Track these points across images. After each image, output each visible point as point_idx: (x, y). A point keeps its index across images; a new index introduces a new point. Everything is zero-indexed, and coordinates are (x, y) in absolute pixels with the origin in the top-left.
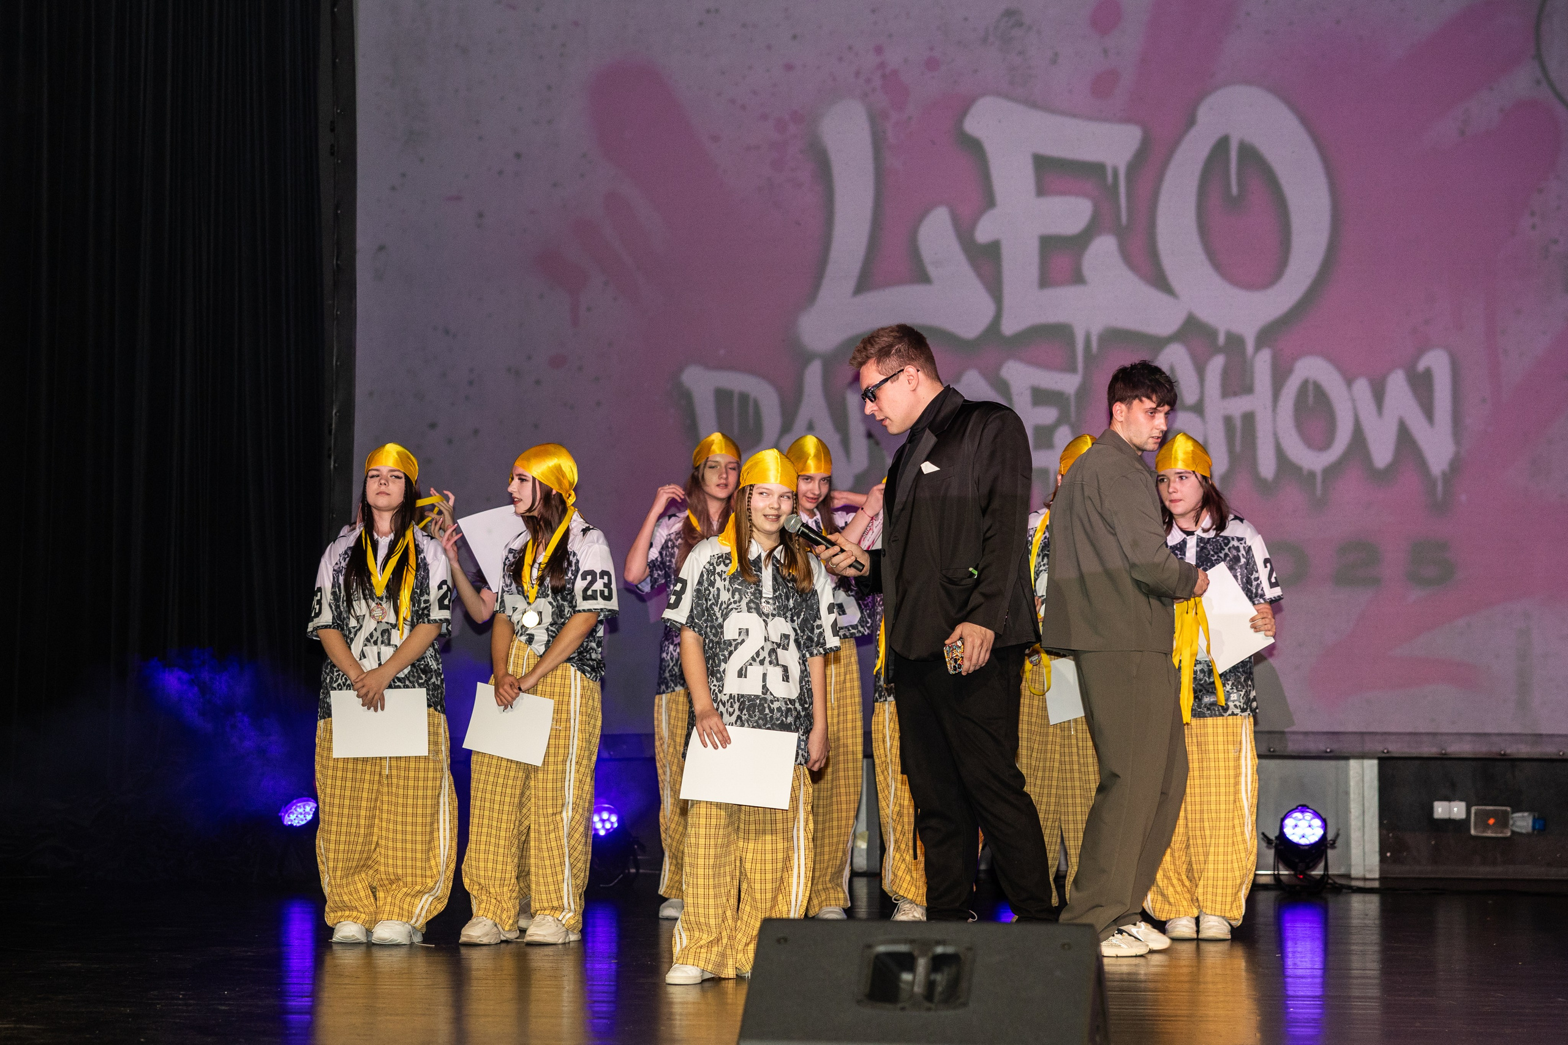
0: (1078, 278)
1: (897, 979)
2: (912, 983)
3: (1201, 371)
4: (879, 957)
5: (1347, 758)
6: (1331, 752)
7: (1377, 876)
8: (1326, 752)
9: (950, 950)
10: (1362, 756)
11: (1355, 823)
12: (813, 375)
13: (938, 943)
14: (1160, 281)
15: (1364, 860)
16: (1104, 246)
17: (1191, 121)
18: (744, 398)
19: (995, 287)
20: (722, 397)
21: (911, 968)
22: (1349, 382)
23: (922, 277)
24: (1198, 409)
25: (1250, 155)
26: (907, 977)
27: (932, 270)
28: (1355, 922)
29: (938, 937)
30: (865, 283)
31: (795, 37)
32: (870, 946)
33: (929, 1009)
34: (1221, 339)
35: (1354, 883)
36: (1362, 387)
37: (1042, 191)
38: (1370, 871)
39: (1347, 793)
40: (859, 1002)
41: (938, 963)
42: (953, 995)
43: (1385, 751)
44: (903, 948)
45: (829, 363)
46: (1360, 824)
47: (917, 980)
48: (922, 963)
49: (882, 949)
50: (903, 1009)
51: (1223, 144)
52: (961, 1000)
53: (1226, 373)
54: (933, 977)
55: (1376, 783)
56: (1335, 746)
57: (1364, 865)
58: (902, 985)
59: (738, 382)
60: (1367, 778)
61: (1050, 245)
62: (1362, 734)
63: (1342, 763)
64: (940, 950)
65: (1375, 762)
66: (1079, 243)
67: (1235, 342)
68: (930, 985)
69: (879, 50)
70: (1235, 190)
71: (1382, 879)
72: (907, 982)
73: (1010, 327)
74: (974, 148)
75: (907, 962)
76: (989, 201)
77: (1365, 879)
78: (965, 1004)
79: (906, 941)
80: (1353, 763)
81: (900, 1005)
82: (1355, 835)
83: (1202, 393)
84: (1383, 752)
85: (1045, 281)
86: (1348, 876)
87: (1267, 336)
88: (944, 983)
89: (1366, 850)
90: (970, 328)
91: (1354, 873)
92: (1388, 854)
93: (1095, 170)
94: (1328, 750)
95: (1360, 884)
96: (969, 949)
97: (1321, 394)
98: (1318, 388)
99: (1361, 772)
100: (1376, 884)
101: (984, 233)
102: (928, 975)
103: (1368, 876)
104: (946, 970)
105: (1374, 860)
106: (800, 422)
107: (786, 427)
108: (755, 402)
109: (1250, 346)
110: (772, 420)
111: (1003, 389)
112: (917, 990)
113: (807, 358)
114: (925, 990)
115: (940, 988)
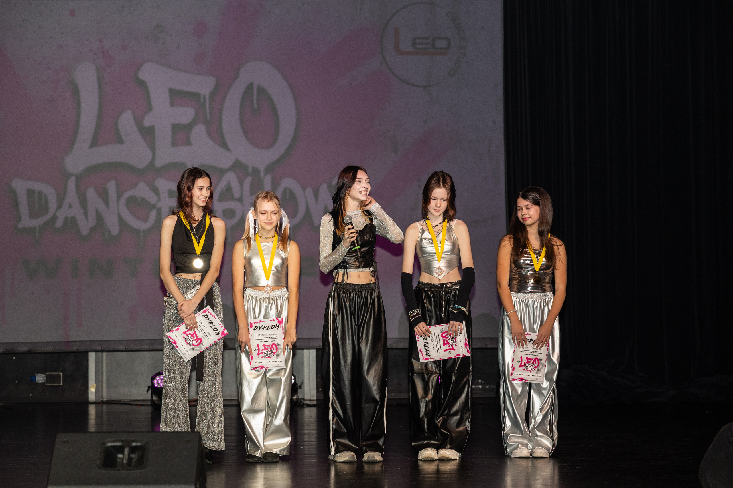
0: (188, 143)
1: (116, 457)
2: (123, 459)
3: (241, 183)
4: (108, 448)
5: (303, 349)
7: (315, 398)
9: (139, 444)
10: (309, 348)
11: (306, 376)
12: (71, 183)
13: (134, 441)
14: (224, 145)
15: (310, 392)
16: (200, 129)
17: (237, 76)
18: (40, 193)
19: (152, 146)
20: (30, 193)
21: (122, 452)
22: (304, 189)
23: (120, 141)
24: (240, 200)
25: (261, 91)
26: (120, 456)
27: (124, 137)
28: (306, 420)
29: (134, 439)
30: (94, 143)
31: (63, 33)
32: (104, 443)
33: (130, 470)
34: (250, 170)
35: (306, 402)
36: (309, 191)
37: (173, 104)
38: (313, 396)
39: (303, 363)
40: (99, 468)
41: (133, 450)
42: (141, 463)
43: (319, 346)
44: (119, 444)
45: (79, 178)
46: (308, 377)
47: (125, 457)
48: (127, 450)
49: (109, 444)
50: (118, 470)
51: (250, 86)
52: (144, 466)
53: (252, 184)
54: (131, 456)
55: (315, 359)
57: (310, 394)
58: (118, 460)
59: (37, 186)
60: (311, 357)
61: (176, 128)
62: (309, 339)
63: (301, 351)
64: (134, 444)
65: (315, 351)
66: (189, 127)
67: (256, 171)
68: (130, 459)
69: (101, 41)
70: (255, 106)
71: (317, 400)
72: (120, 458)
73: (159, 163)
74: (143, 84)
75: (120, 450)
76: (150, 108)
77: (310, 400)
78: (145, 468)
79: (119, 441)
80: (306, 351)
81: (117, 468)
82: (306, 382)
83: (242, 193)
84: (318, 346)
85: (174, 144)
86: (303, 399)
87: (270, 169)
88: (136, 458)
89: (311, 388)
90: (141, 163)
91: (306, 397)
92: (320, 389)
93: (195, 96)
95: (308, 402)
96: (148, 443)
97: (292, 194)
98: (291, 191)
99: (309, 354)
100: (315, 403)
101: (147, 122)
102: (129, 454)
103: (312, 399)
104: (137, 453)
105: (314, 392)
106: (66, 204)
107: (59, 206)
108: (45, 195)
109: (262, 173)
110: (53, 203)
111: (156, 190)
112: (124, 461)
113: (69, 176)
114: (128, 462)
115: (134, 461)
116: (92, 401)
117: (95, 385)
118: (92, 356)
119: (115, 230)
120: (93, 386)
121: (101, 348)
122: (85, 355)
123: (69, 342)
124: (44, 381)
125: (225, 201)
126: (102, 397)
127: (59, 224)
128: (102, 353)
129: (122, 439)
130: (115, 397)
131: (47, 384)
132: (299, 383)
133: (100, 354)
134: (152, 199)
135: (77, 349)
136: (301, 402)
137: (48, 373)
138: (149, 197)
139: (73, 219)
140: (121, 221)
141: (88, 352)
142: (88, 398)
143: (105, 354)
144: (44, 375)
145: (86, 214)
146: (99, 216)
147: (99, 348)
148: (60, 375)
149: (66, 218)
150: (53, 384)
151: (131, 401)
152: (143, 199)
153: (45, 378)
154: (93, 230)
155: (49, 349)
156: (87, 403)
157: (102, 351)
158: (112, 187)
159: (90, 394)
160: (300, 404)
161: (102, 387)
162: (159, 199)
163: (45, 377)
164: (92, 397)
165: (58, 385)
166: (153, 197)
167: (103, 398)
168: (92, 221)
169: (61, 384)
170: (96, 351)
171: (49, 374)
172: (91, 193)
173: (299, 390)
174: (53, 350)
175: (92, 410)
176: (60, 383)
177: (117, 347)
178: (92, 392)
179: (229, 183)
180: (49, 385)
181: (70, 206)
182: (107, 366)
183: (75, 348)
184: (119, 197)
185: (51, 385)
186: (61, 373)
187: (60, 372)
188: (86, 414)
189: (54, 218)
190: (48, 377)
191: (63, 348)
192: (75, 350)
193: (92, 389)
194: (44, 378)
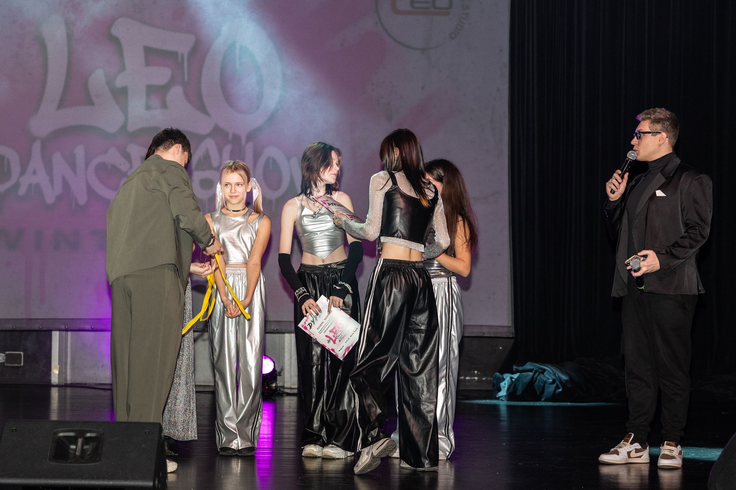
0: (165, 106)
1: (69, 448)
2: (75, 450)
3: (220, 151)
4: (59, 438)
5: (284, 333)
6: (276, 330)
7: (296, 386)
8: (274, 330)
9: (93, 435)
10: (289, 332)
11: (287, 362)
12: (36, 149)
13: (88, 431)
14: (203, 109)
15: (291, 379)
16: (177, 91)
17: (218, 34)
18: (3, 157)
19: (124, 109)
21: (76, 444)
22: (289, 159)
23: (90, 102)
25: (245, 51)
26: (73, 447)
27: (95, 99)
28: (285, 410)
29: (88, 429)
30: (62, 104)
32: (56, 433)
33: (83, 462)
34: (230, 137)
35: (286, 391)
36: (295, 162)
37: (148, 64)
38: (293, 384)
39: (284, 348)
40: (49, 459)
41: (87, 441)
42: (96, 455)
44: (72, 434)
45: (45, 142)
46: (289, 363)
47: (78, 448)
48: (80, 440)
49: (61, 434)
50: (71, 463)
51: (232, 45)
52: (98, 459)
53: (232, 152)
54: (85, 447)
56: (278, 328)
57: (291, 382)
58: (70, 451)
60: (291, 342)
61: (151, 90)
63: (281, 335)
64: (88, 435)
66: (165, 88)
67: (237, 138)
68: (83, 451)
70: (238, 67)
72: (73, 449)
73: (132, 127)
74: (116, 41)
75: (73, 440)
76: (123, 68)
77: (291, 388)
78: (100, 460)
79: (72, 431)
80: (287, 335)
81: (69, 461)
82: (287, 368)
83: (221, 162)
85: (148, 107)
86: (283, 387)
87: (251, 136)
88: (90, 450)
89: (292, 375)
90: (112, 127)
91: (287, 385)
93: (173, 55)
94: (275, 329)
96: (104, 434)
97: (276, 164)
98: (275, 162)
99: (290, 339)
100: (296, 391)
101: (119, 82)
102: (82, 446)
103: (293, 387)
104: (91, 444)
105: (295, 379)
106: (30, 170)
107: (23, 172)
108: (8, 160)
109: (243, 141)
110: (16, 169)
111: (127, 157)
112: (77, 453)
113: (33, 139)
114: (81, 454)
115: (88, 453)
116: (55, 384)
117: (58, 366)
118: (56, 335)
119: (82, 200)
120: (56, 368)
121: (65, 327)
122: (48, 333)
123: (30, 319)
124: (3, 361)
125: (203, 170)
126: (66, 379)
127: (22, 191)
128: (66, 332)
129: (76, 429)
130: (79, 379)
131: (7, 364)
132: (278, 370)
133: (64, 332)
134: (124, 166)
135: (39, 327)
136: (280, 390)
137: (7, 352)
138: (121, 165)
139: (38, 185)
140: (90, 190)
141: (51, 331)
142: (50, 380)
143: (69, 333)
144: (4, 355)
145: (52, 181)
146: (66, 185)
147: (63, 327)
148: (21, 354)
149: (30, 185)
150: (13, 364)
151: (96, 384)
152: (114, 166)
153: (5, 358)
154: (59, 198)
155: (9, 326)
156: (50, 386)
157: (67, 330)
158: (80, 152)
159: (53, 376)
160: (280, 393)
161: (66, 369)
162: (131, 167)
163: (4, 356)
164: (55, 379)
165: (18, 365)
166: (124, 164)
167: (67, 381)
168: (58, 189)
169: (22, 365)
170: (60, 330)
171: (9, 354)
172: (57, 158)
173: (278, 377)
174: (13, 328)
175: (55, 393)
176: (21, 363)
177: (82, 326)
178: (55, 374)
179: (207, 151)
180: (8, 365)
181: (35, 173)
182: (72, 346)
183: (36, 327)
184: (87, 164)
185: (11, 365)
186: (22, 353)
187: (21, 351)
188: (47, 398)
189: (17, 185)
190: (7, 356)
191: (25, 326)
192: (37, 329)
193: (55, 371)
194: (3, 358)
